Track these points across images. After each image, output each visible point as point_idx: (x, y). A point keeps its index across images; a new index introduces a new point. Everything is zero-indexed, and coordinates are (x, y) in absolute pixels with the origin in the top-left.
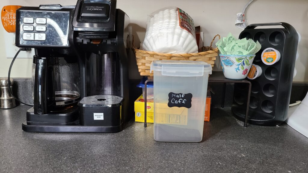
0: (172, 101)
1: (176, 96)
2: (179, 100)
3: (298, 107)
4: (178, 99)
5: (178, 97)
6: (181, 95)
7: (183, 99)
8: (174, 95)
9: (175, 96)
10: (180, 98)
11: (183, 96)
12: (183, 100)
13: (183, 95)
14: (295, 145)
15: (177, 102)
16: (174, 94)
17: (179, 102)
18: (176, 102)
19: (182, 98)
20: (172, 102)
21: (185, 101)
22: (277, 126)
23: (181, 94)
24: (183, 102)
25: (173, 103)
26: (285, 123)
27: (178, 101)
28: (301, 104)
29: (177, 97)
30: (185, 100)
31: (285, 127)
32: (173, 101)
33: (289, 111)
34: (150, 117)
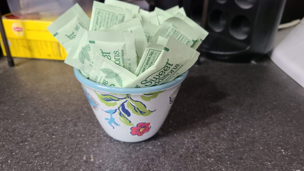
3: (293, 30)
14: (276, 101)
22: (253, 62)
26: (267, 57)
28: (299, 25)
31: (265, 64)
33: (277, 36)
34: (28, 48)
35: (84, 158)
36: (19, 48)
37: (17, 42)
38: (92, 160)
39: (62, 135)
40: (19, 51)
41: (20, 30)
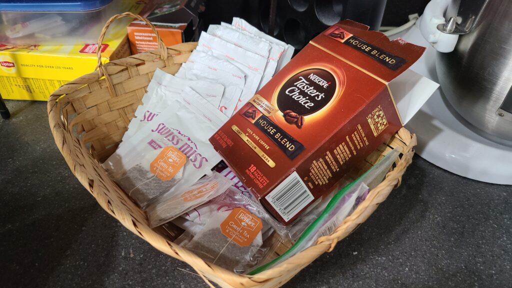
34: (25, 88)
35: (123, 254)
36: (11, 89)
37: (7, 80)
38: (132, 256)
39: (93, 226)
40: (13, 92)
41: (11, 65)
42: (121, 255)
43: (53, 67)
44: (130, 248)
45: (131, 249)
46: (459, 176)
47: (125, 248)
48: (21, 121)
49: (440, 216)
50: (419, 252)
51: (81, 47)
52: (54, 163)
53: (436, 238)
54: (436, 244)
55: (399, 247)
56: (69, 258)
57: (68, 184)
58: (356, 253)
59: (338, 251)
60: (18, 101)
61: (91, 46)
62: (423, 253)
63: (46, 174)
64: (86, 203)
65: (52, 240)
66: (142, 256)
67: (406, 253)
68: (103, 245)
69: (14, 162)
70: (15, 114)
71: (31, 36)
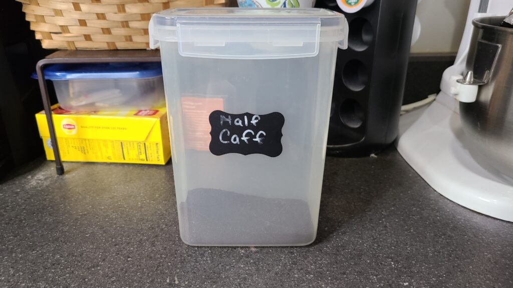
0: (221, 138)
1: (233, 121)
2: (244, 134)
3: (428, 110)
4: (239, 131)
5: (240, 124)
6: (250, 119)
7: (256, 129)
8: (227, 120)
9: (229, 120)
10: (245, 128)
11: (256, 121)
12: (256, 134)
13: (254, 118)
15: (238, 139)
16: (226, 115)
17: (244, 138)
18: (235, 140)
19: (250, 126)
20: (223, 139)
21: (261, 136)
22: (373, 155)
23: (250, 116)
24: (257, 139)
25: (226, 142)
26: (391, 147)
27: (240, 136)
29: (236, 124)
30: (262, 134)
31: (389, 158)
32: (225, 137)
34: (80, 149)
35: (168, 281)
36: (68, 151)
37: (66, 142)
38: (177, 282)
39: (139, 257)
40: (69, 153)
41: (72, 127)
42: (166, 282)
43: (109, 128)
44: (174, 276)
45: (176, 276)
46: (502, 220)
47: (170, 276)
48: (73, 177)
49: (490, 253)
50: (473, 284)
51: (135, 112)
52: (103, 207)
53: (489, 272)
54: (491, 277)
55: (451, 279)
56: (115, 284)
57: (115, 224)
58: (407, 284)
59: (388, 282)
60: (72, 162)
61: (143, 112)
62: (479, 285)
63: (94, 216)
64: (131, 239)
65: (99, 268)
66: (187, 283)
67: (460, 285)
68: (149, 273)
69: (65, 207)
70: (68, 172)
71: (92, 104)
